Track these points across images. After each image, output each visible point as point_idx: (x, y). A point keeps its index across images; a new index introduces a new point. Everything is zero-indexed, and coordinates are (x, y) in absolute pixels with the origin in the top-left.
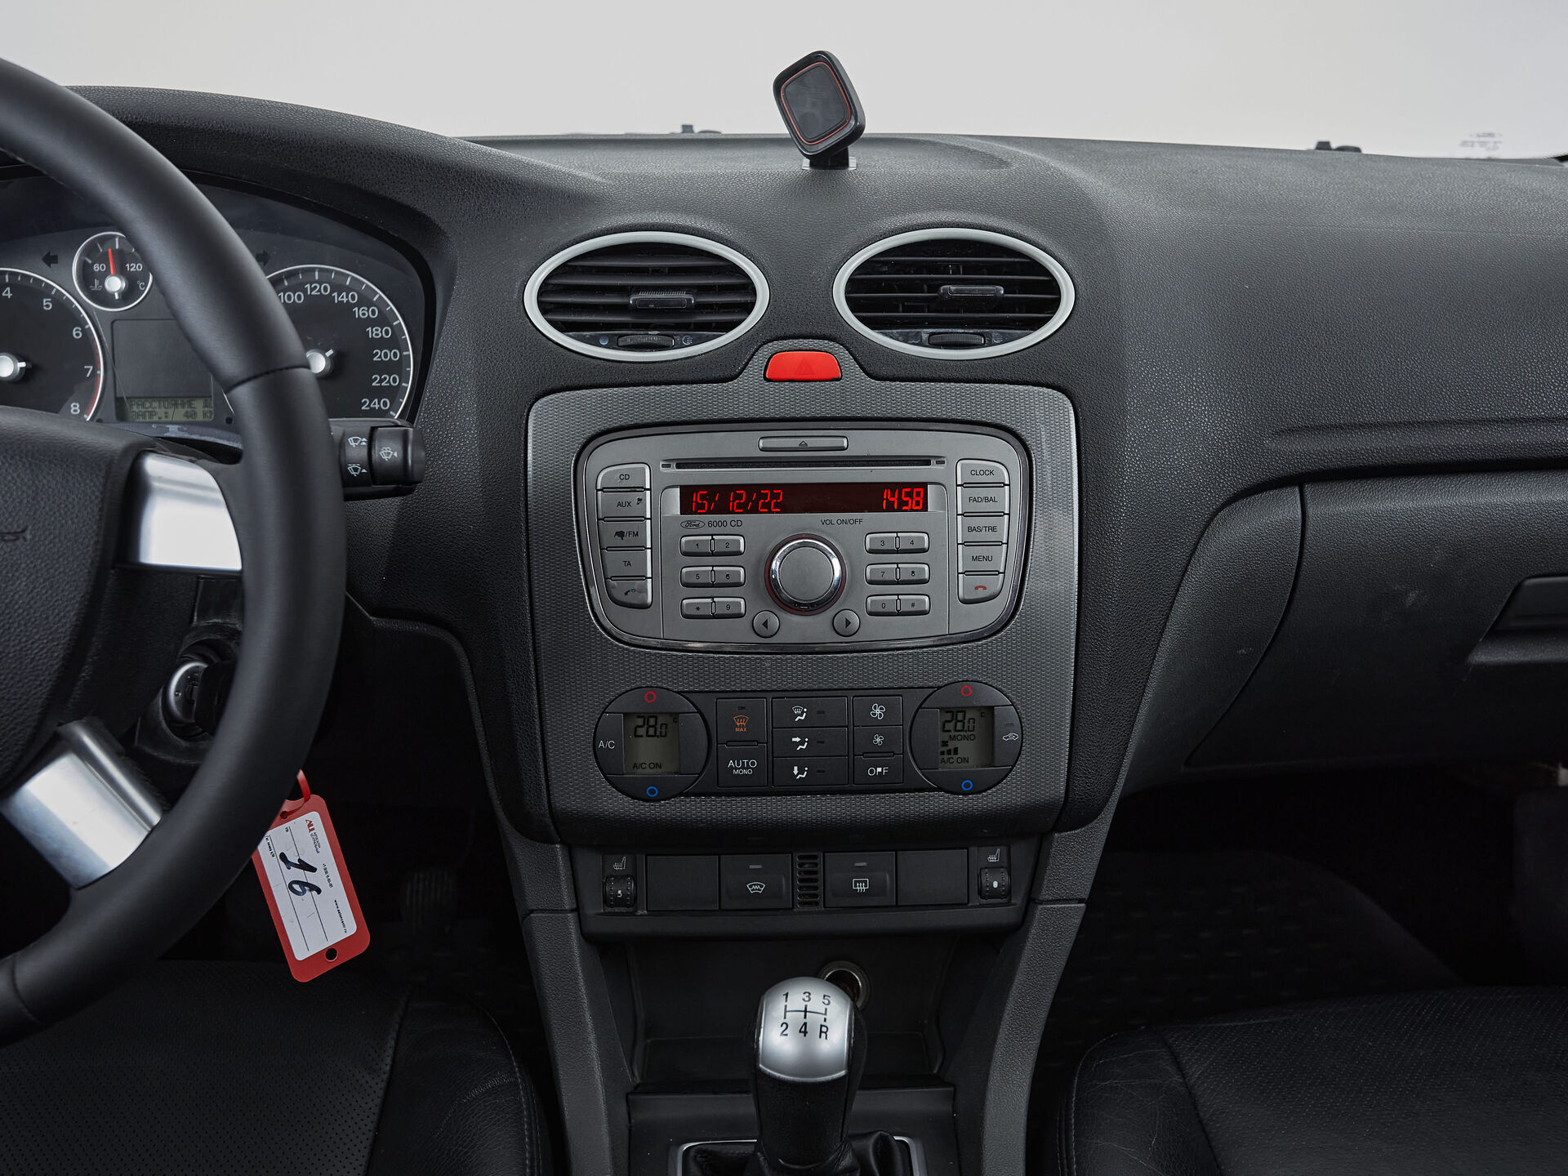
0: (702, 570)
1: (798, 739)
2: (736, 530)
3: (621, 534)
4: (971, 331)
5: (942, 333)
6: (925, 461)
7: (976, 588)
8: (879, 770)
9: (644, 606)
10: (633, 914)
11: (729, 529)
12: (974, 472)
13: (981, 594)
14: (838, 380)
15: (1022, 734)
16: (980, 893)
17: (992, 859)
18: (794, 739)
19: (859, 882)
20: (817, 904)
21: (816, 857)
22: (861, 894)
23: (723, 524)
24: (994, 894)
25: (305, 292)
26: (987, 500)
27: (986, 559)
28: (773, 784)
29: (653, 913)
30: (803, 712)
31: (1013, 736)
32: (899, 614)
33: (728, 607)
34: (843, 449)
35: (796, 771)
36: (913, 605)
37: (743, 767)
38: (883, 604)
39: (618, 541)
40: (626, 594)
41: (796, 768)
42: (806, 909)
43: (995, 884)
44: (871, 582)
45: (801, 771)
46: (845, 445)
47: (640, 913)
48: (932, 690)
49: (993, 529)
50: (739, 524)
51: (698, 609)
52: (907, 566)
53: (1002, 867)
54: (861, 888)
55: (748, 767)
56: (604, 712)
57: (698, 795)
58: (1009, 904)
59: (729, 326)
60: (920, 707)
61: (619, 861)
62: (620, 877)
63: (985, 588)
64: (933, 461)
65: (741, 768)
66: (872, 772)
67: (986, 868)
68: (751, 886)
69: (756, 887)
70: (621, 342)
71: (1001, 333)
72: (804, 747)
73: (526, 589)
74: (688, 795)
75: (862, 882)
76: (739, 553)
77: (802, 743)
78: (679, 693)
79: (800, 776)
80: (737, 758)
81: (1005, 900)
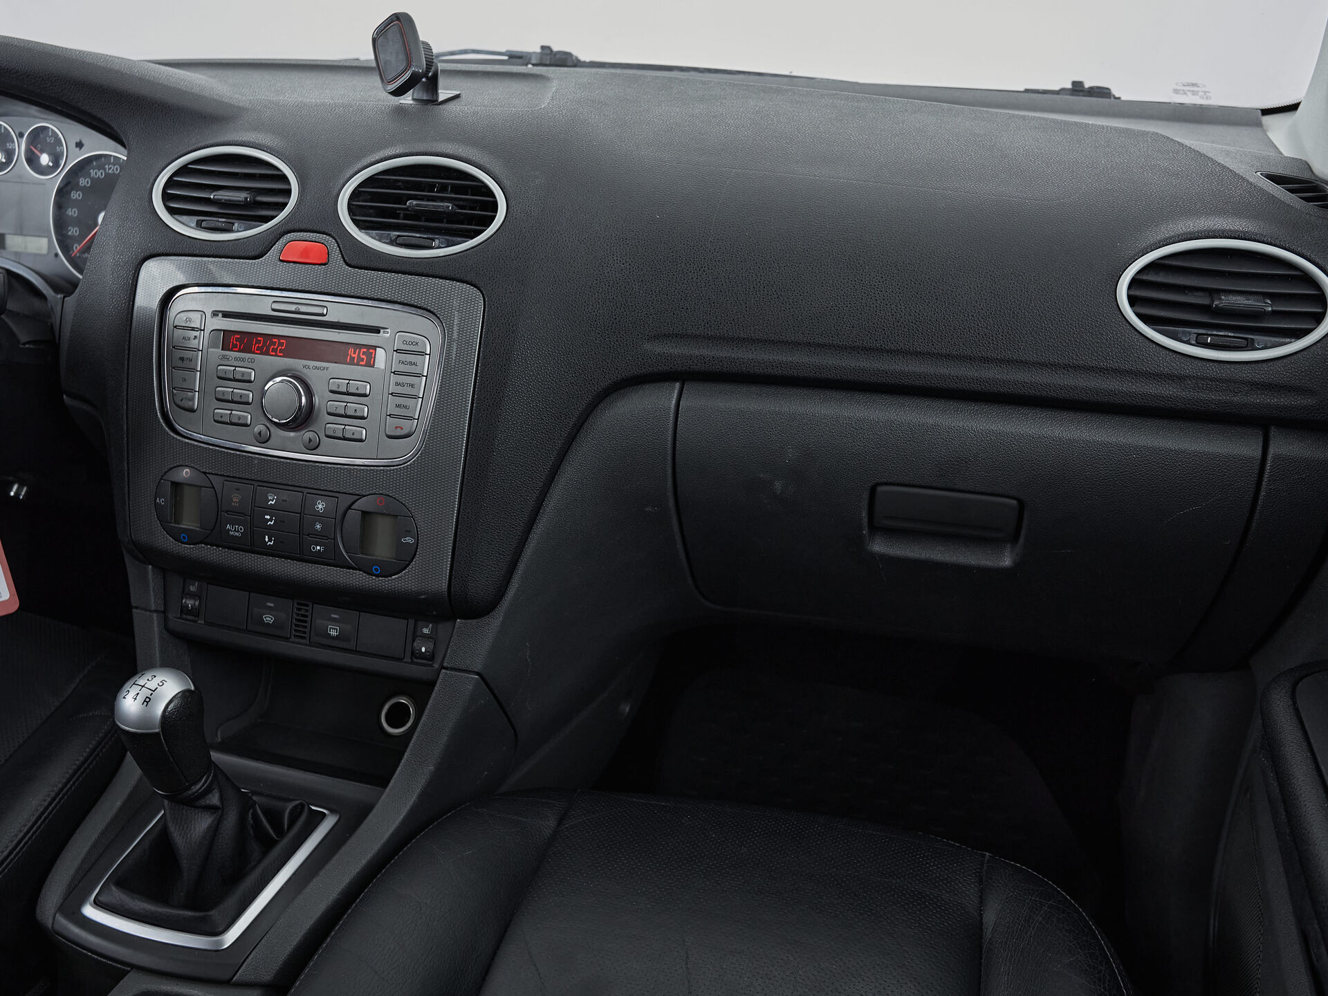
0: (227, 390)
1: (268, 517)
2: (250, 365)
3: (182, 359)
4: (425, 236)
5: (404, 236)
6: (376, 330)
7: (396, 428)
8: (318, 548)
9: (192, 410)
10: (195, 621)
11: (246, 364)
12: (405, 342)
13: (399, 432)
14: (324, 264)
15: (418, 540)
16: (413, 653)
17: (426, 631)
18: (266, 517)
19: (333, 628)
20: (304, 638)
21: (308, 606)
22: (333, 638)
23: (243, 360)
24: (422, 656)
25: (105, 170)
26: (411, 364)
27: (405, 407)
28: (251, 545)
29: (207, 623)
30: (274, 499)
31: (409, 540)
32: (345, 439)
33: (239, 418)
34: (322, 315)
35: (267, 540)
36: (353, 434)
37: (235, 530)
38: (334, 431)
39: (180, 364)
40: (182, 400)
41: (267, 537)
42: (297, 640)
43: (423, 650)
44: (329, 414)
45: (270, 540)
46: (325, 312)
47: (200, 622)
48: (359, 497)
49: (412, 386)
50: (252, 361)
51: (221, 417)
52: (353, 406)
53: (432, 638)
54: (333, 633)
55: (238, 531)
56: (161, 479)
57: (212, 545)
58: (431, 666)
59: (267, 219)
60: (349, 507)
61: (193, 585)
62: (192, 596)
63: (402, 429)
64: (382, 331)
65: (235, 531)
66: (314, 548)
67: (420, 636)
68: (265, 618)
69: (268, 619)
70: (204, 224)
71: (446, 240)
72: (272, 523)
73: (125, 388)
74: (206, 544)
75: (335, 629)
76: (250, 381)
77: (271, 520)
78: (205, 473)
79: (269, 543)
80: (233, 524)
81: (430, 663)
